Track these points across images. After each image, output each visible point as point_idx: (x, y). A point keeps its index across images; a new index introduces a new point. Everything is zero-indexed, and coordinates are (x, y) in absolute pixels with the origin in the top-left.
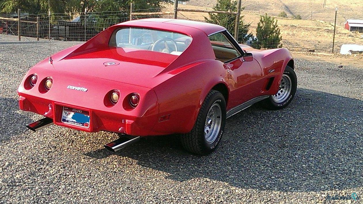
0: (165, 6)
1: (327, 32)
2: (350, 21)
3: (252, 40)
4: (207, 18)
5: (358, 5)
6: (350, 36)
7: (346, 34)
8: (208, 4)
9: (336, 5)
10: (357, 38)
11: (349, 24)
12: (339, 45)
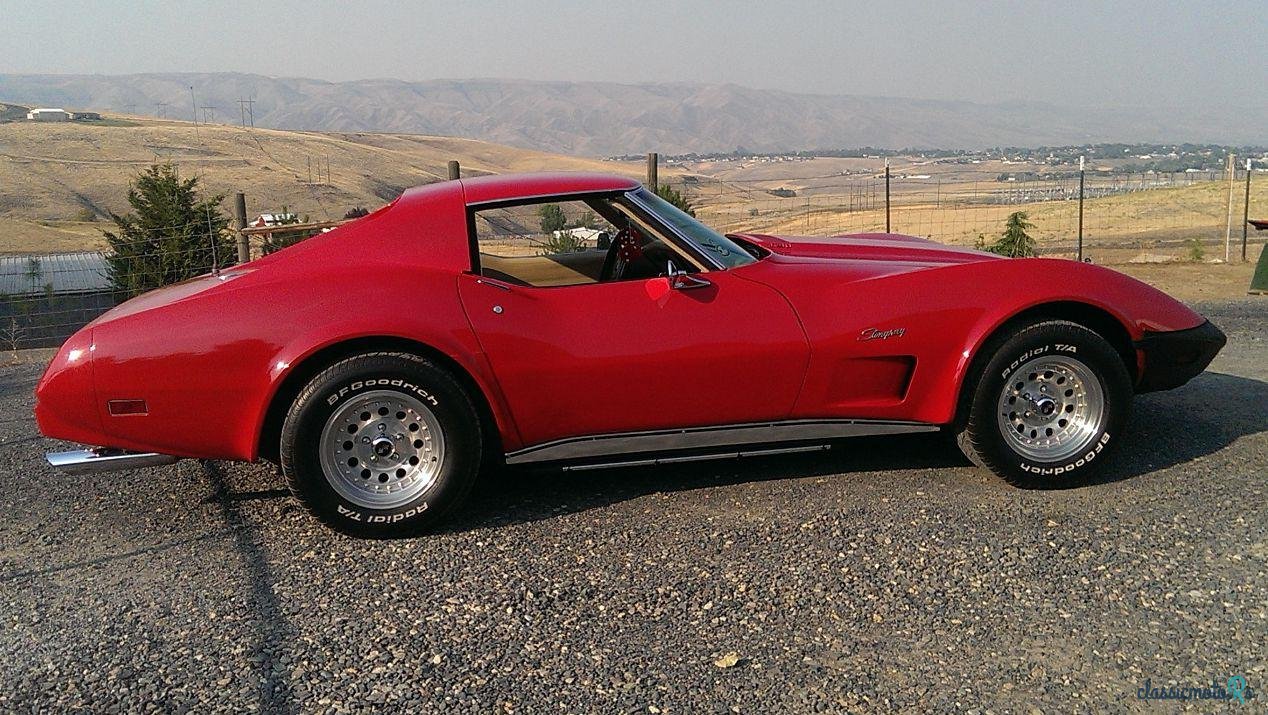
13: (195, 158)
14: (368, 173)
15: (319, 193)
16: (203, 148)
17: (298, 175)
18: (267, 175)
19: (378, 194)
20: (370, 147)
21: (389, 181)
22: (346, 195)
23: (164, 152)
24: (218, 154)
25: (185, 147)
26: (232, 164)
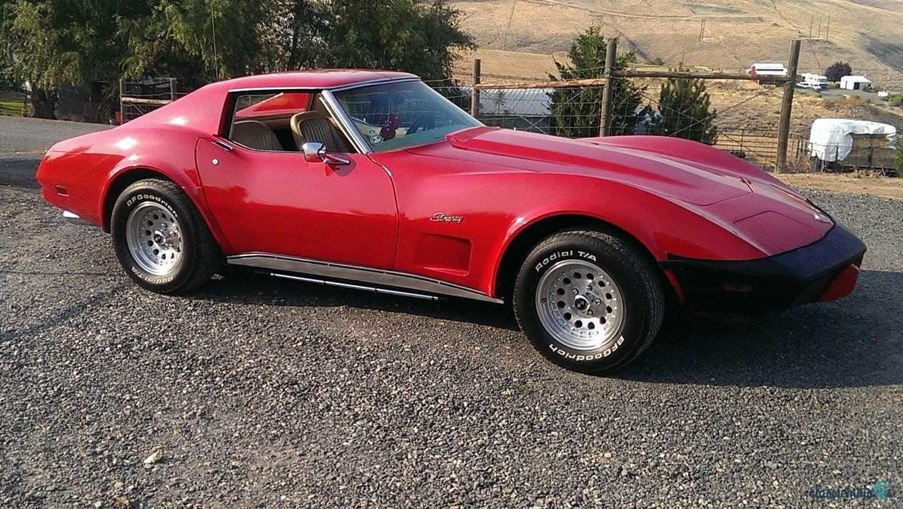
0: (461, 53)
1: (719, 87)
2: (758, 66)
3: (649, 119)
4: (554, 77)
5: (762, 34)
6: (760, 94)
7: (753, 90)
8: (489, 43)
9: (721, 37)
10: (774, 98)
11: (756, 72)
12: (743, 112)
13: (721, 15)
14: (864, 31)
15: (815, 47)
16: (728, 7)
17: (801, 31)
18: (775, 30)
19: (870, 50)
20: (870, 8)
21: (882, 38)
22: (840, 50)
23: (696, 10)
24: (738, 12)
25: (714, 5)
26: (747, 21)
